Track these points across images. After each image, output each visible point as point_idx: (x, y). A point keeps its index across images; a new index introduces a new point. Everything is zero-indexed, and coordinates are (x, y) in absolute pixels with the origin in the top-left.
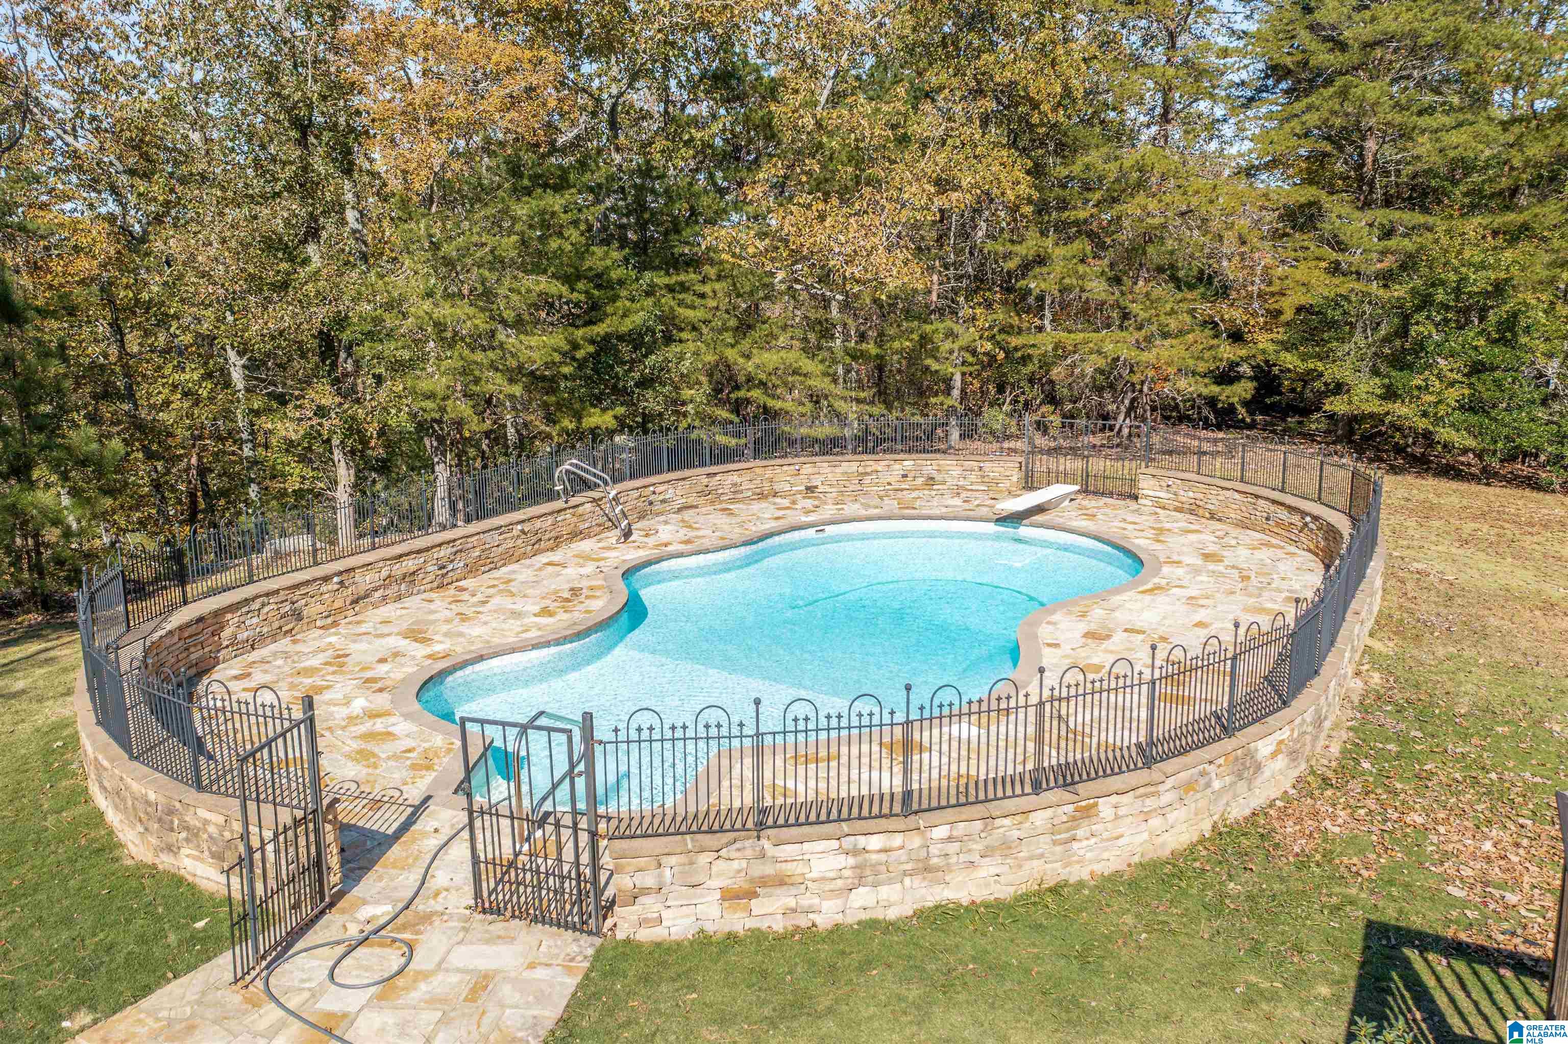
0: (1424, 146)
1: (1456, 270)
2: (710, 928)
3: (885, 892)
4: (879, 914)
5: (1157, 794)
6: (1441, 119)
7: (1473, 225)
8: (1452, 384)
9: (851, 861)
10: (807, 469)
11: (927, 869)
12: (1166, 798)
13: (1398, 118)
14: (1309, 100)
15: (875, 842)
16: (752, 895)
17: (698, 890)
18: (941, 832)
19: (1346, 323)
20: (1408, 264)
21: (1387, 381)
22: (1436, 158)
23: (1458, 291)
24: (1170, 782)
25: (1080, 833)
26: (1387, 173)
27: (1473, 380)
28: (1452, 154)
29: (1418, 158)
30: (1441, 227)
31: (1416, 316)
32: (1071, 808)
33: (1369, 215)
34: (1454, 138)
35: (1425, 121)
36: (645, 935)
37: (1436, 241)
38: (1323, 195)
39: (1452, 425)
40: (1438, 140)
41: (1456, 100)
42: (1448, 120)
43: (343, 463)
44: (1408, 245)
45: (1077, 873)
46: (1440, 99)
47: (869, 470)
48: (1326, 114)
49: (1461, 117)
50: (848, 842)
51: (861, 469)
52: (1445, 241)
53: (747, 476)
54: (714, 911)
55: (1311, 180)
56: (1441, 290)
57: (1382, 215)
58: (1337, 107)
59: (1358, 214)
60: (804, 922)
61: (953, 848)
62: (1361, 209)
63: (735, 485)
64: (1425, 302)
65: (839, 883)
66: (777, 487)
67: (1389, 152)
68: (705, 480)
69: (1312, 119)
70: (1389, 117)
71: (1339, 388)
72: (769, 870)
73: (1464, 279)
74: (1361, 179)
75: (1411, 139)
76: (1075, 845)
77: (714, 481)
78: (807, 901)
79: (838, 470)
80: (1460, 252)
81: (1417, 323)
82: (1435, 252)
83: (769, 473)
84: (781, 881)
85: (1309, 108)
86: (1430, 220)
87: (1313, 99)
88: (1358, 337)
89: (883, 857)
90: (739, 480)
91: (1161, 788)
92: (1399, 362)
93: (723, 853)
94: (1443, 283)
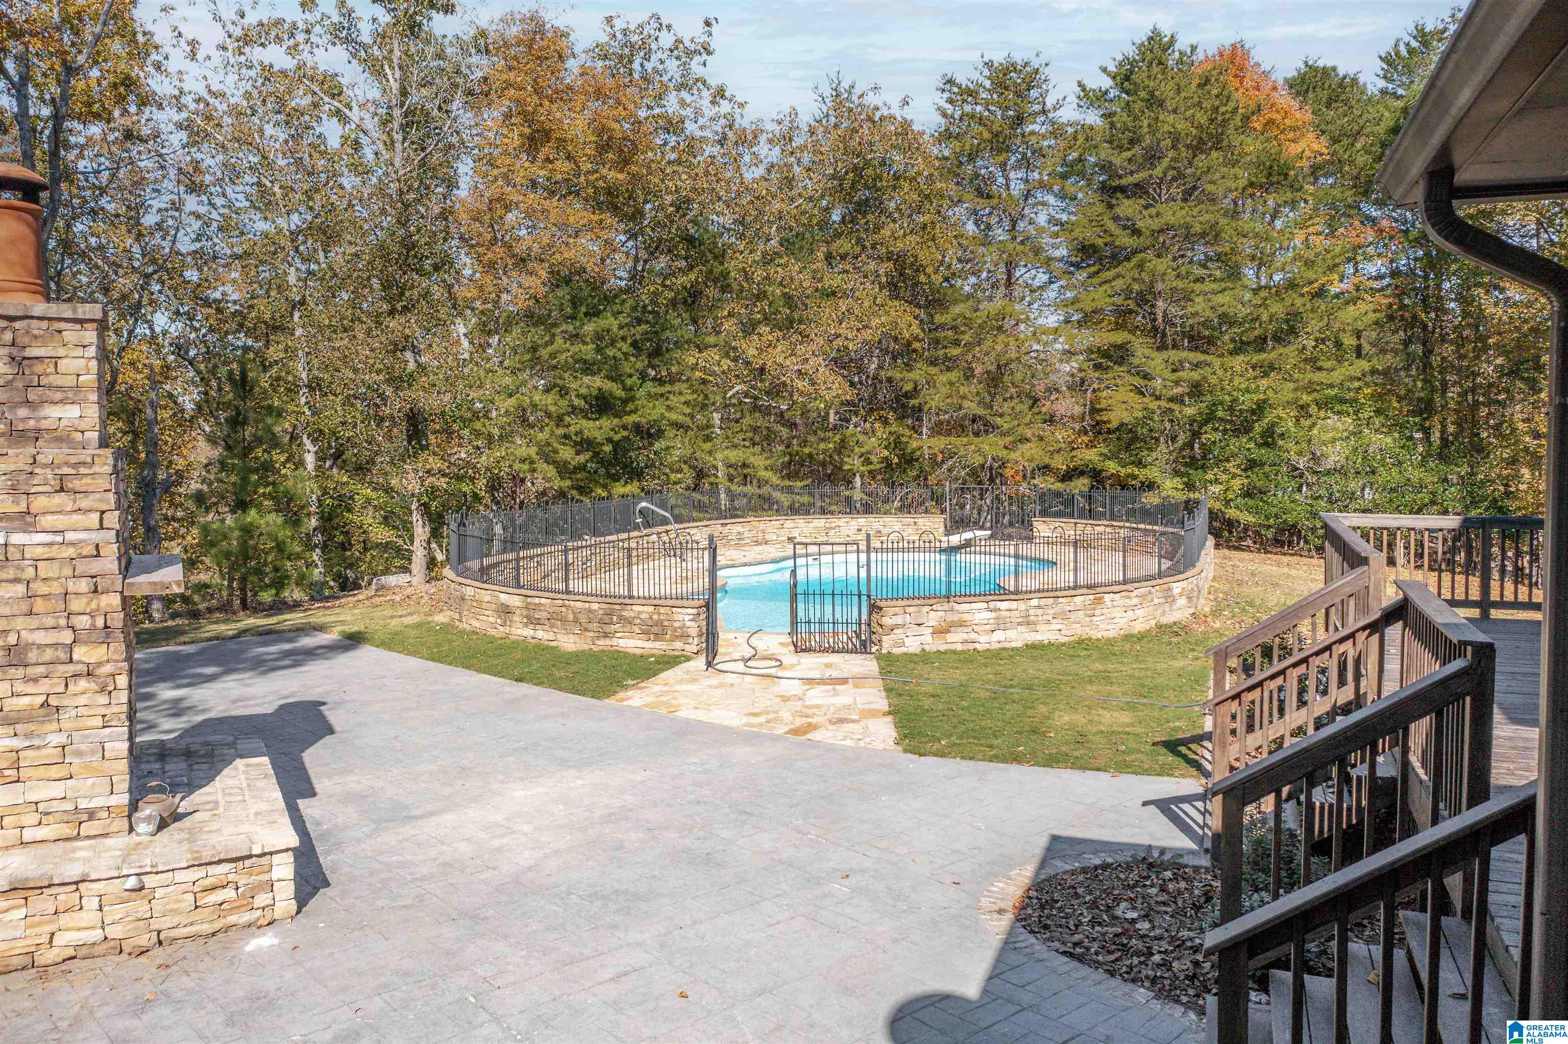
0: (1199, 305)
1: (1229, 394)
2: (927, 648)
3: (1011, 634)
4: (1008, 645)
5: (1129, 597)
6: (1209, 286)
7: (1239, 362)
8: (1234, 476)
9: (993, 615)
10: (789, 524)
11: (1028, 624)
12: (1135, 601)
13: (1180, 284)
14: (1117, 270)
15: (1004, 605)
16: (947, 631)
17: (921, 628)
18: (1035, 602)
19: (1152, 438)
20: (1196, 390)
21: (1185, 479)
22: (1209, 313)
23: (1231, 409)
24: (1136, 592)
25: (1097, 612)
26: (1174, 325)
27: (1249, 473)
28: (1220, 311)
29: (1197, 313)
30: (1217, 362)
31: (1204, 428)
32: (1091, 597)
33: (1165, 355)
34: (1220, 299)
35: (1198, 287)
36: (897, 651)
37: (1214, 373)
38: (1130, 337)
39: (1237, 507)
40: (1209, 300)
41: (1218, 273)
42: (1215, 286)
43: (420, 523)
44: (1195, 376)
45: (1096, 635)
46: (1208, 272)
47: (833, 525)
48: (1130, 281)
49: (1223, 285)
50: (992, 605)
51: (828, 525)
52: (1220, 373)
53: (748, 527)
54: (928, 639)
55: (1119, 326)
56: (1220, 408)
57: (1174, 355)
58: (1137, 276)
59: (1155, 354)
60: (971, 647)
61: (1040, 612)
62: (1158, 349)
63: (739, 533)
64: (1210, 417)
65: (988, 627)
66: (768, 537)
67: (1173, 310)
68: (720, 529)
69: (1119, 284)
70: (1174, 284)
71: (1150, 486)
72: (955, 618)
73: (1235, 400)
74: (1155, 329)
75: (1191, 300)
76: (1094, 619)
77: (726, 530)
78: (973, 636)
79: (811, 525)
80: (1231, 381)
81: (1206, 433)
82: (1213, 380)
83: (762, 526)
84: (961, 624)
85: (1118, 276)
86: (1209, 358)
87: (1119, 269)
88: (1162, 447)
89: (1008, 614)
90: (741, 530)
91: (1133, 594)
92: (1193, 463)
93: (934, 607)
94: (1221, 403)
